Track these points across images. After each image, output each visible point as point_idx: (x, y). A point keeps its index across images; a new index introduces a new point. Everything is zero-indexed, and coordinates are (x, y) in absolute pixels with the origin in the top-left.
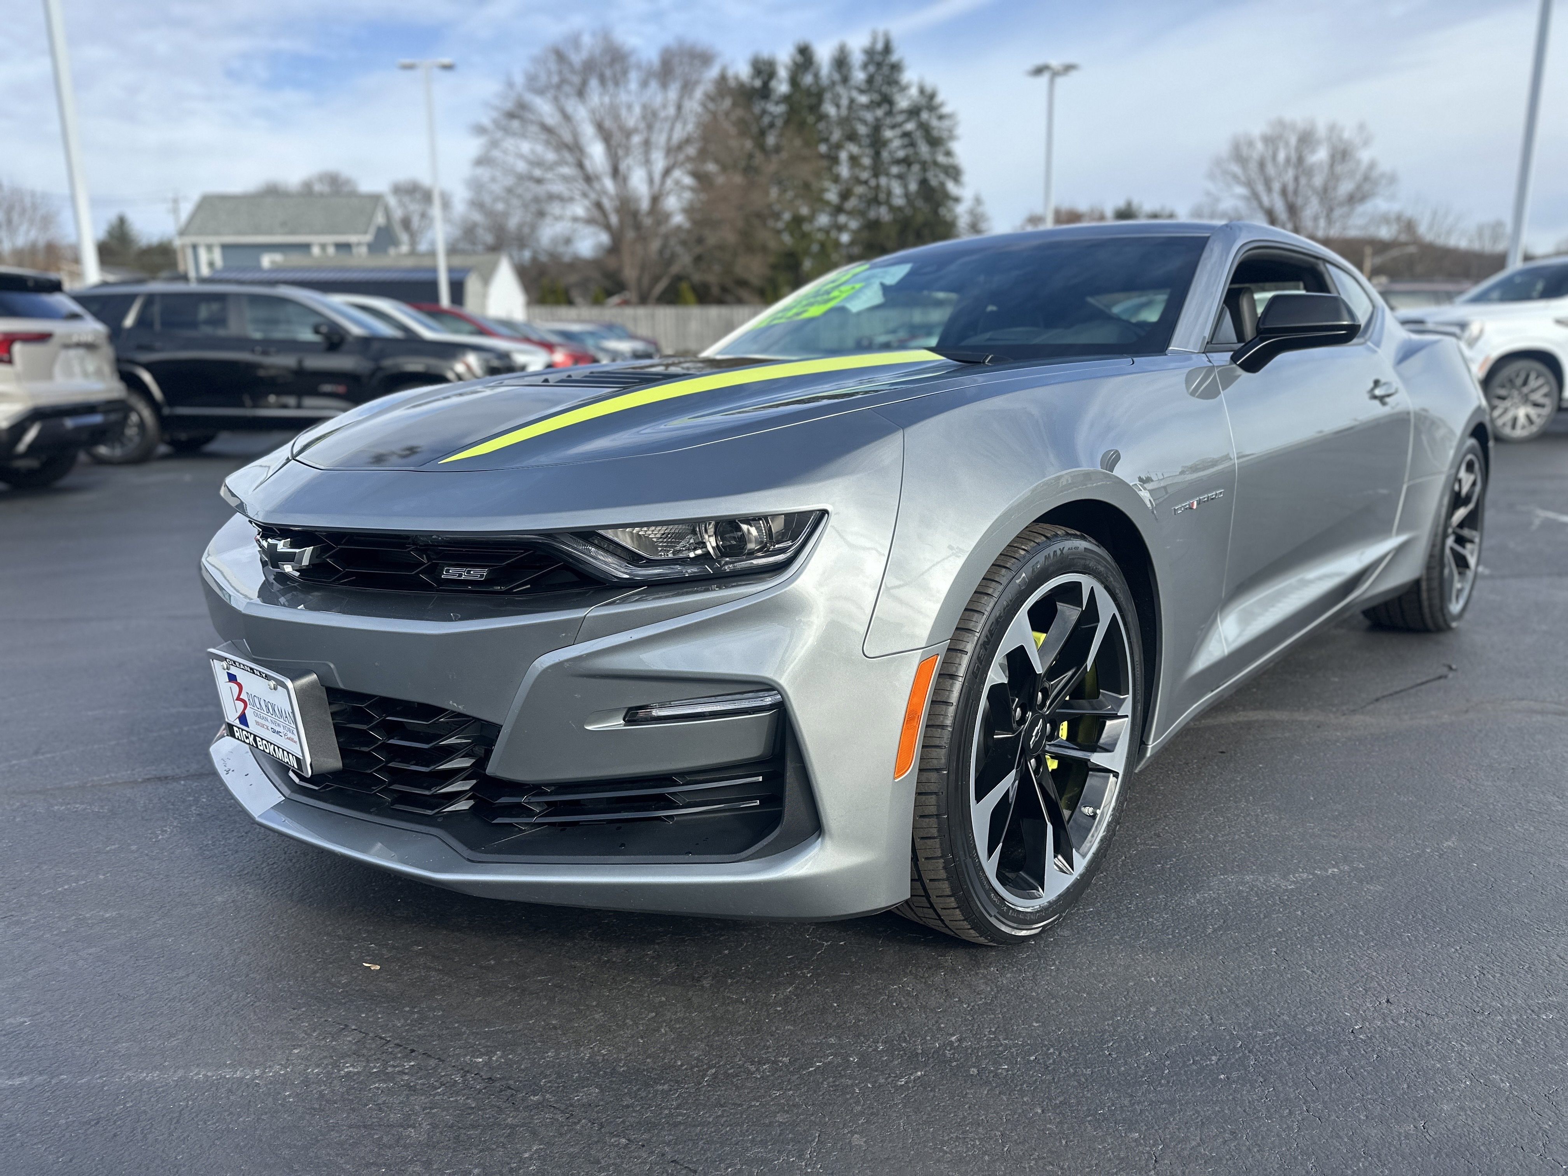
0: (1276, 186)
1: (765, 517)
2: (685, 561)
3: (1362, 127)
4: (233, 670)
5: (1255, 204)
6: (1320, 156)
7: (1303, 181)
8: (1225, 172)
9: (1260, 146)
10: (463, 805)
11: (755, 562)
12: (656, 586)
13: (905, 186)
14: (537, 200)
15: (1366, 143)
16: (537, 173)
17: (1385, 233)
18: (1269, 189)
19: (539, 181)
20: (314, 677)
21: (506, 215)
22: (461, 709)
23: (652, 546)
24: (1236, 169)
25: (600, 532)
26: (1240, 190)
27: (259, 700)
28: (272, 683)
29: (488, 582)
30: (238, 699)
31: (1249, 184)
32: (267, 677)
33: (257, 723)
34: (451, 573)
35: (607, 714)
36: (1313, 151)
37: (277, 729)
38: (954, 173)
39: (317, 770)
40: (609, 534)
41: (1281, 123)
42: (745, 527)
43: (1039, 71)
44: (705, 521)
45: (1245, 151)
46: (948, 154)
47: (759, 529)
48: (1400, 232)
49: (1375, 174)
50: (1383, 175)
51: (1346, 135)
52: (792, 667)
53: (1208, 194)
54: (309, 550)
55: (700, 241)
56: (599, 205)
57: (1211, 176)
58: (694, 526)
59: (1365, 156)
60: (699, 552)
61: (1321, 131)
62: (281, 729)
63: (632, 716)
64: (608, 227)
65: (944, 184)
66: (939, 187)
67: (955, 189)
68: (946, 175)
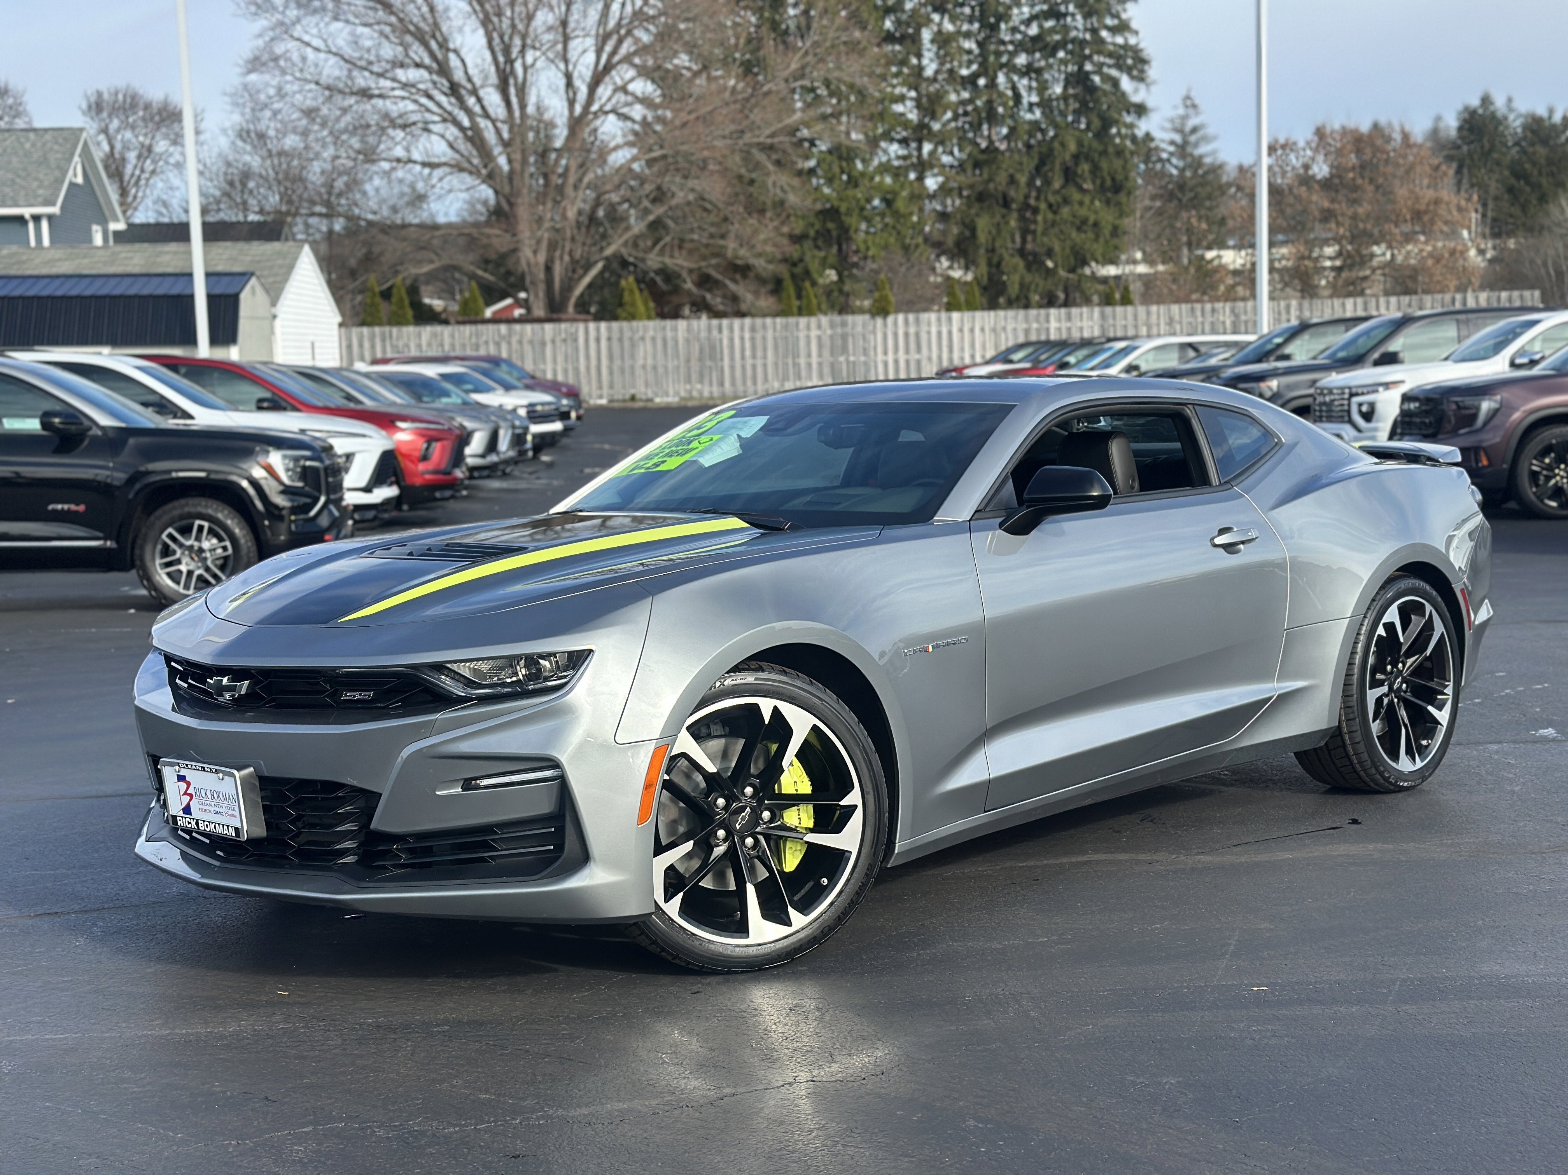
1: (554, 654)
2: (504, 685)
4: (183, 772)
10: (351, 859)
11: (550, 683)
12: (483, 700)
13: (1043, 88)
14: (361, 128)
16: (362, 80)
19: (365, 94)
20: (252, 769)
21: (305, 155)
22: (355, 783)
23: (483, 675)
25: (449, 665)
27: (206, 791)
28: (221, 775)
29: (372, 701)
30: (185, 794)
32: (217, 771)
33: (201, 810)
34: (348, 695)
35: (451, 783)
37: (219, 810)
38: (1137, 63)
39: (251, 836)
40: (455, 667)
42: (541, 661)
44: (518, 658)
46: (1123, 27)
47: (551, 663)
52: (571, 749)
54: (247, 683)
55: (660, 196)
56: (475, 138)
58: (512, 661)
60: (514, 679)
62: (223, 810)
63: (468, 784)
64: (490, 178)
65: (1115, 83)
66: (1107, 87)
67: (1136, 91)
68: (1119, 67)
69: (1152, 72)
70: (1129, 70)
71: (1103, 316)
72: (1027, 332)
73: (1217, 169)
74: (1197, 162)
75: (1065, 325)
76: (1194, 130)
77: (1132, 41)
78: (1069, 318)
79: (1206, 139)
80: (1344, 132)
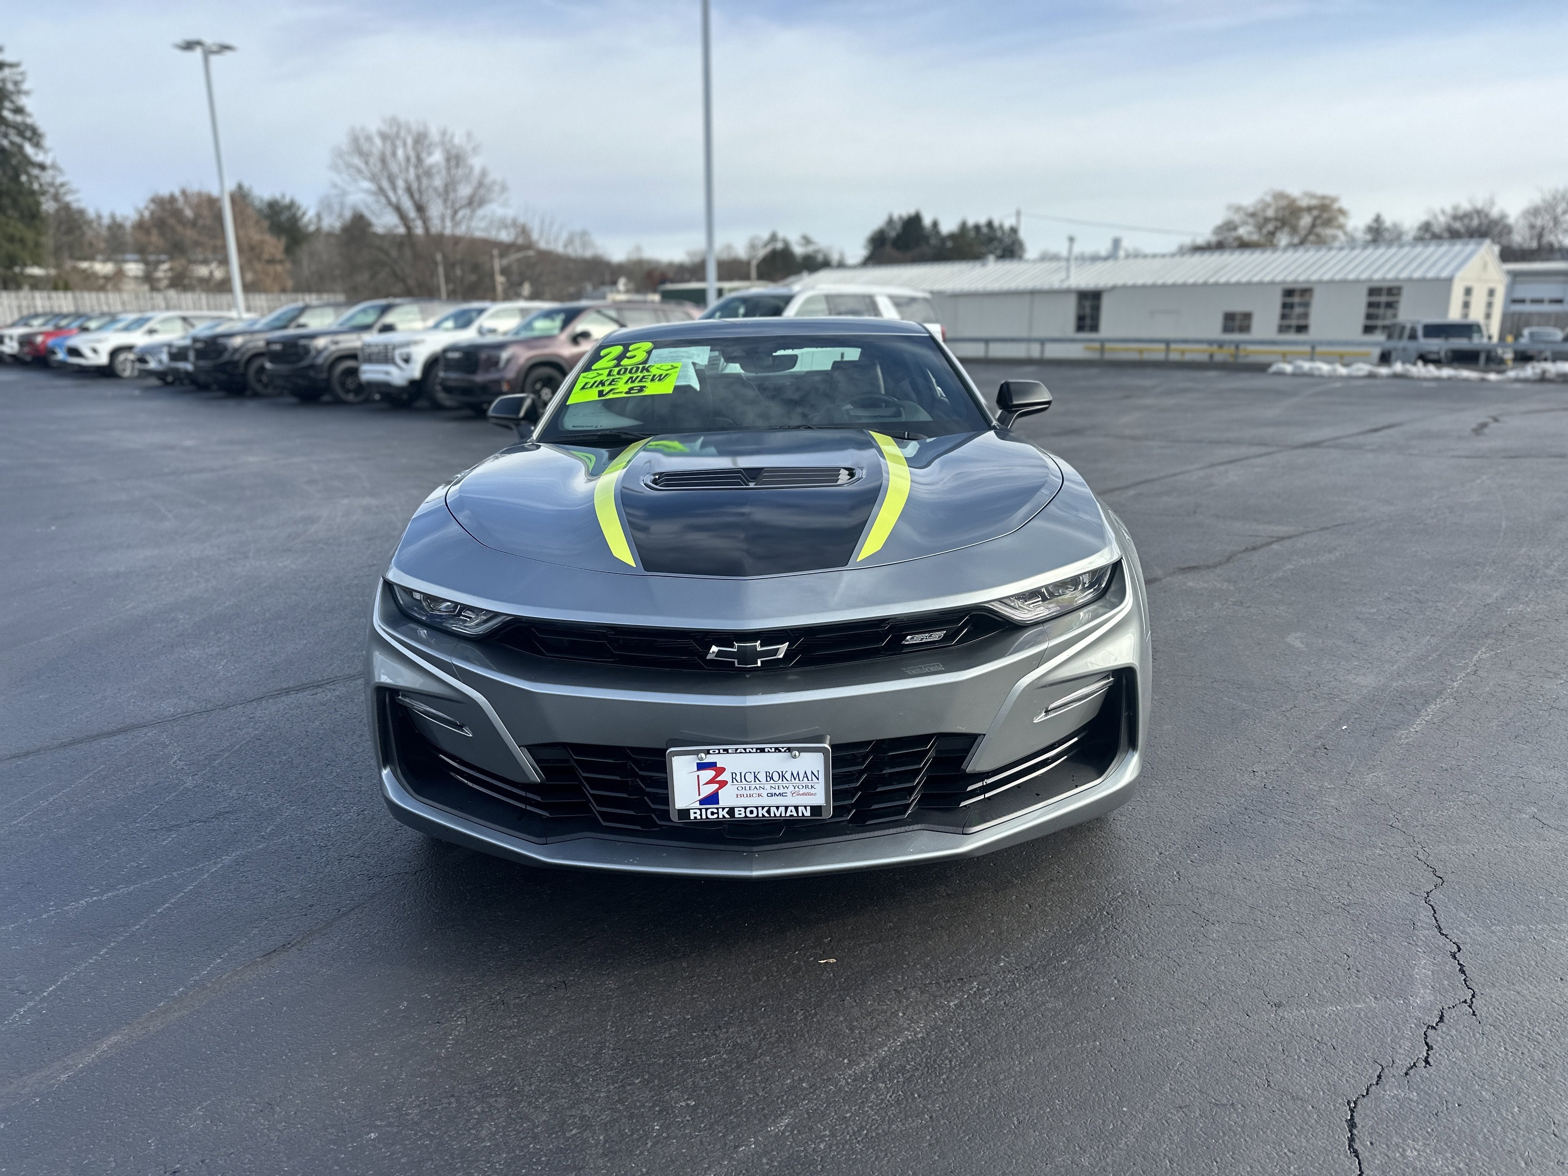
0: (401, 184)
3: (469, 135)
5: (383, 200)
6: (436, 158)
7: (425, 182)
8: (349, 166)
9: (378, 142)
15: (475, 150)
17: (505, 236)
18: (394, 188)
24: (357, 161)
26: (366, 185)
31: (374, 178)
36: (430, 154)
38: (34, 135)
41: (394, 121)
43: (189, 46)
45: (366, 147)
46: (19, 110)
48: (517, 237)
49: (488, 180)
50: (494, 183)
51: (457, 141)
53: (335, 186)
57: (334, 167)
59: (477, 163)
61: (434, 134)
65: (21, 148)
66: (15, 149)
67: (37, 154)
68: (24, 137)
69: (47, 142)
70: (30, 140)
71: (75, 298)
72: (19, 307)
73: (81, 212)
74: (67, 207)
75: (47, 304)
76: (62, 185)
77: (29, 121)
78: (49, 298)
79: (72, 192)
80: (200, 195)
